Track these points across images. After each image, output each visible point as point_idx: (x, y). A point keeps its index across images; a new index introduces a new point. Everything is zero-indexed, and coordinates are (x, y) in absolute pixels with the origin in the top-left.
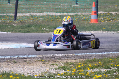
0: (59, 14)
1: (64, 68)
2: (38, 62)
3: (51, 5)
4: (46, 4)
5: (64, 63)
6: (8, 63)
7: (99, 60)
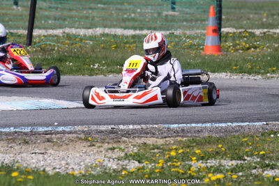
0: (130, 32)
1: (138, 158)
2: (78, 143)
3: (113, 10)
4: (103, 9)
5: (139, 146)
6: (8, 143)
7: (218, 140)
